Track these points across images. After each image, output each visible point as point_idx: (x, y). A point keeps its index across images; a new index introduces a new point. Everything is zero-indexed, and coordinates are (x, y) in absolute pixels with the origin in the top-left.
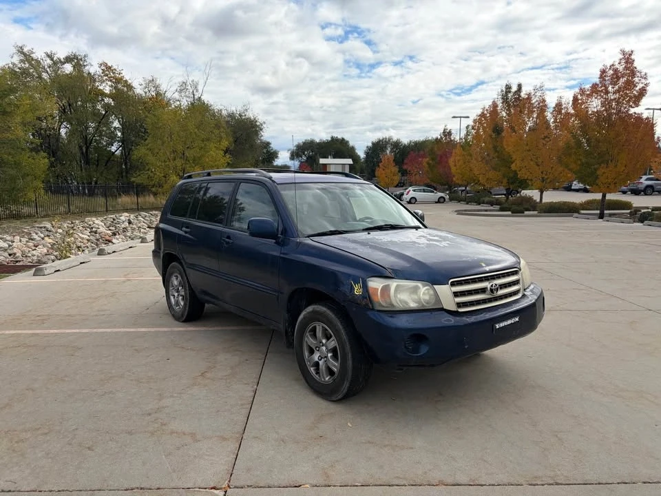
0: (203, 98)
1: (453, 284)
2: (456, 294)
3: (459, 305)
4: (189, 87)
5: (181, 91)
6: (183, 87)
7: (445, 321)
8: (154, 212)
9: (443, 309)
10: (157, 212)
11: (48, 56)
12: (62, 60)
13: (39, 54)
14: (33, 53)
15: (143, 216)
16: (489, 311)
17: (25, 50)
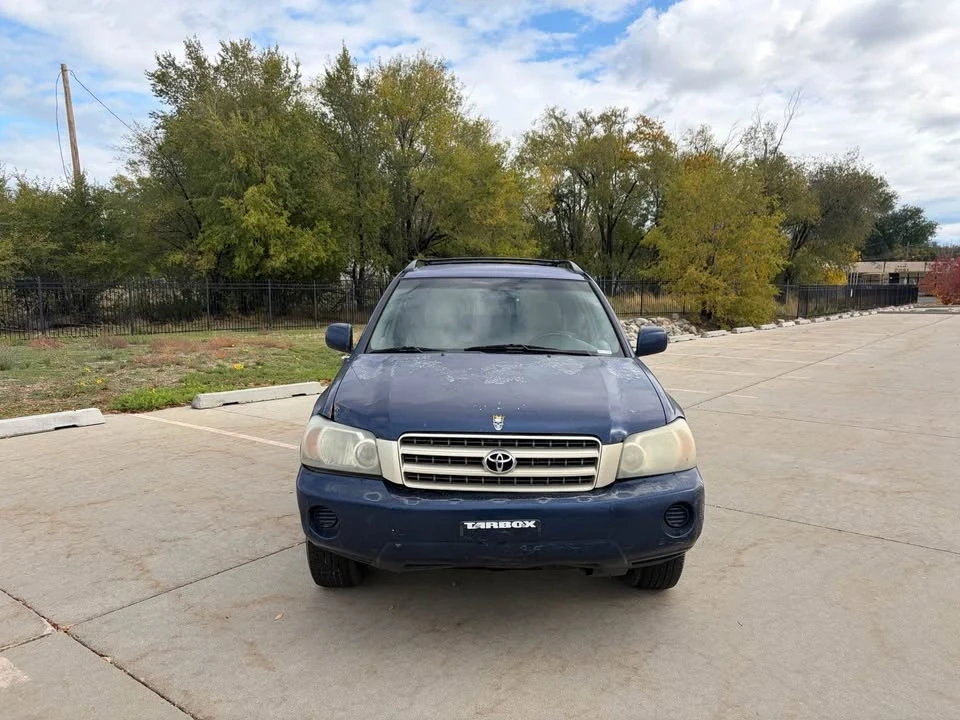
0: (781, 149)
1: (406, 442)
2: (407, 459)
3: (410, 476)
4: (760, 135)
5: (748, 141)
6: (750, 137)
7: (369, 496)
8: (659, 318)
9: (380, 478)
10: (663, 319)
11: (581, 116)
12: (597, 120)
13: (571, 116)
14: (564, 115)
15: (638, 323)
16: (478, 498)
17: (557, 113)
